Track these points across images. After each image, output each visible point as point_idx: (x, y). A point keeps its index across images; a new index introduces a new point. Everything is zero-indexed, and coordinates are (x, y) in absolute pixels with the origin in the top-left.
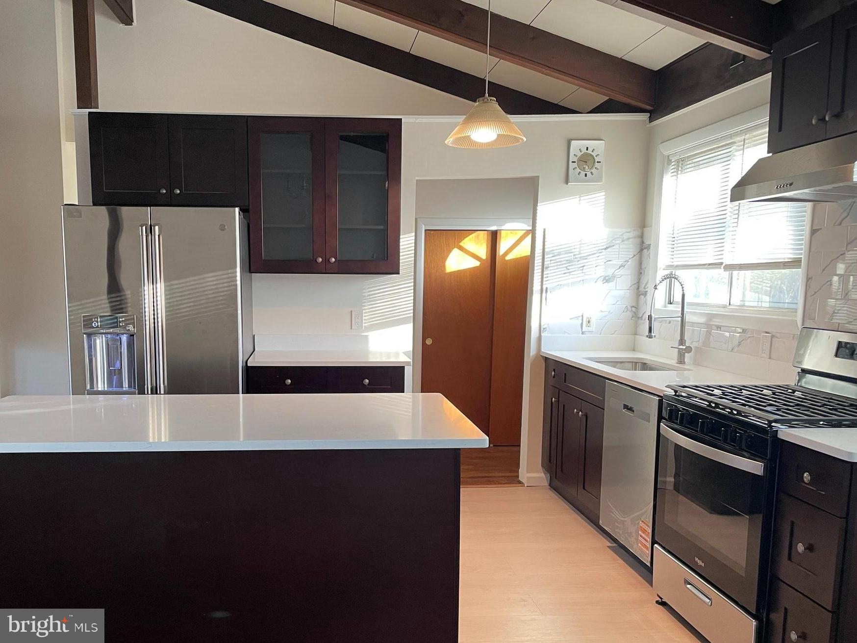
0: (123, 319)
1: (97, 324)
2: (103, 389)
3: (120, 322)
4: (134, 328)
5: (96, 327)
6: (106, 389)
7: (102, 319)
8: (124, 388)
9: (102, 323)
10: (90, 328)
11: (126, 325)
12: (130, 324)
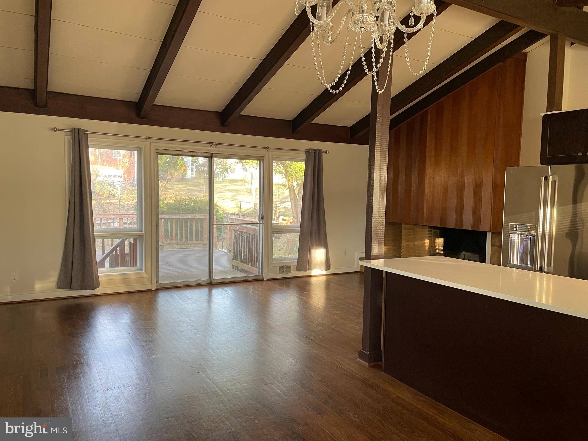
0: (530, 227)
1: (516, 229)
2: (517, 264)
3: (528, 229)
4: (535, 232)
5: (515, 230)
6: (518, 264)
7: (519, 227)
8: (528, 265)
9: (519, 229)
10: (513, 231)
11: (531, 230)
12: (533, 230)
